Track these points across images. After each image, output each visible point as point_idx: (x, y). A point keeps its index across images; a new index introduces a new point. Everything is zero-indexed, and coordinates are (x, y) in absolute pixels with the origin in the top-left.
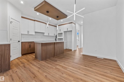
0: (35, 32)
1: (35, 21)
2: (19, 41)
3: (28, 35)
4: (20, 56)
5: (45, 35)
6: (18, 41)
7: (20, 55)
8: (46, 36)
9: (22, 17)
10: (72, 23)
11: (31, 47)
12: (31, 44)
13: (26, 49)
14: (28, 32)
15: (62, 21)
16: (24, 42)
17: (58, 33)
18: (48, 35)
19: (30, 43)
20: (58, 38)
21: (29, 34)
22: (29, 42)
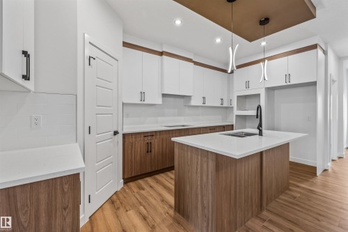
0: (164, 95)
1: (161, 54)
2: (116, 133)
3: (143, 105)
4: (119, 189)
5: (193, 103)
6: (112, 133)
7: (120, 184)
8: (197, 107)
9: (126, 44)
10: (314, 47)
11: (153, 150)
12: (153, 141)
13: (138, 157)
14: (142, 94)
15: (264, 44)
16: (132, 134)
17: (238, 97)
18: (201, 104)
19: (149, 138)
20: (237, 116)
21: (145, 102)
22: (146, 134)
